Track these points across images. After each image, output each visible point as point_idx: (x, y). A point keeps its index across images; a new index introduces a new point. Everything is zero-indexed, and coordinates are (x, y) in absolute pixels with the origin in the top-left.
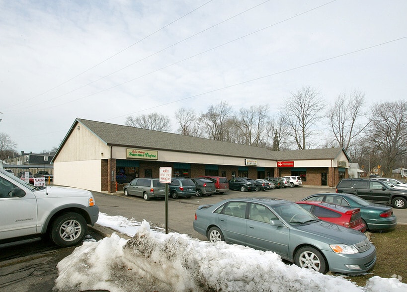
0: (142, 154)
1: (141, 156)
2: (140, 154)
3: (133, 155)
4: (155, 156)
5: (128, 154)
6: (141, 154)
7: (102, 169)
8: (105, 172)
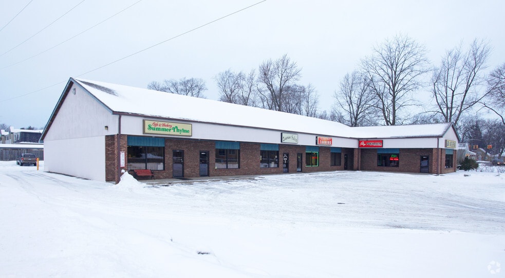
0: (168, 128)
1: (166, 130)
2: (164, 127)
3: (154, 129)
4: (188, 131)
5: (147, 127)
6: (166, 128)
7: (107, 150)
8: (111, 154)
